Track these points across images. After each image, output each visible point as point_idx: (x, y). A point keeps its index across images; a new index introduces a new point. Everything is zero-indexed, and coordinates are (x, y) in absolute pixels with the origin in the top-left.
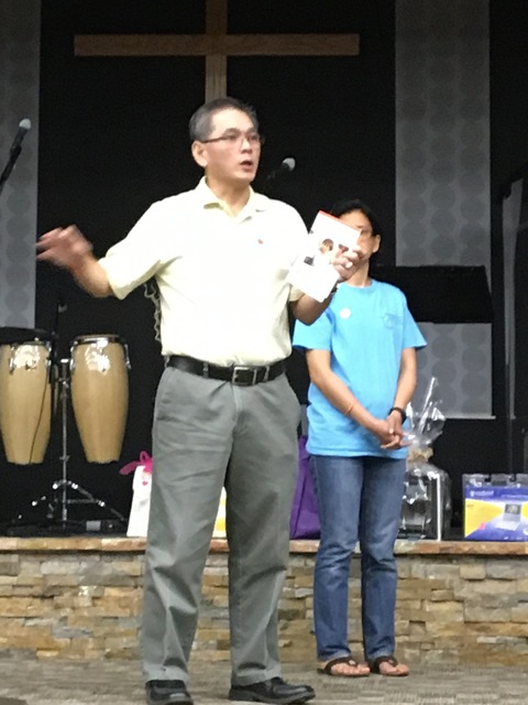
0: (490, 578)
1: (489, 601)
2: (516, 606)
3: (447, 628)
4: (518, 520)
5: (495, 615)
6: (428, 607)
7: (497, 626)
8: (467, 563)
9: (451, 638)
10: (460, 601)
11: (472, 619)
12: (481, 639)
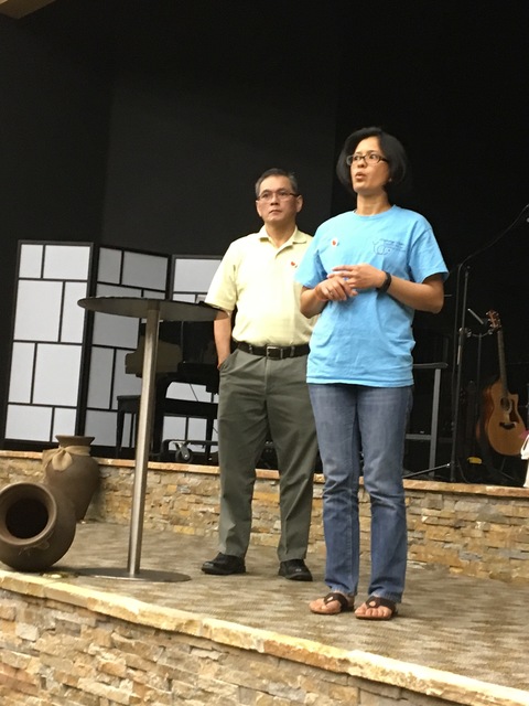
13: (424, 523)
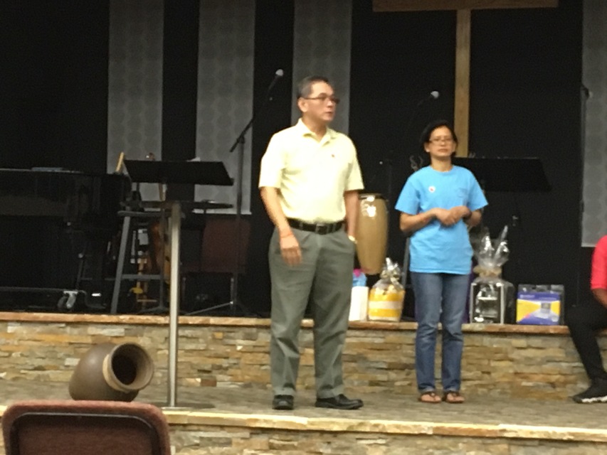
0: (529, 347)
1: (529, 362)
2: (544, 364)
3: (504, 376)
4: (548, 312)
5: (532, 369)
6: (493, 364)
7: (533, 376)
8: (516, 338)
9: (505, 382)
10: (512, 360)
11: (519, 371)
12: (524, 383)
13: (240, 351)
